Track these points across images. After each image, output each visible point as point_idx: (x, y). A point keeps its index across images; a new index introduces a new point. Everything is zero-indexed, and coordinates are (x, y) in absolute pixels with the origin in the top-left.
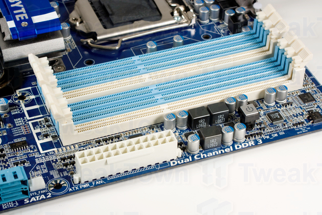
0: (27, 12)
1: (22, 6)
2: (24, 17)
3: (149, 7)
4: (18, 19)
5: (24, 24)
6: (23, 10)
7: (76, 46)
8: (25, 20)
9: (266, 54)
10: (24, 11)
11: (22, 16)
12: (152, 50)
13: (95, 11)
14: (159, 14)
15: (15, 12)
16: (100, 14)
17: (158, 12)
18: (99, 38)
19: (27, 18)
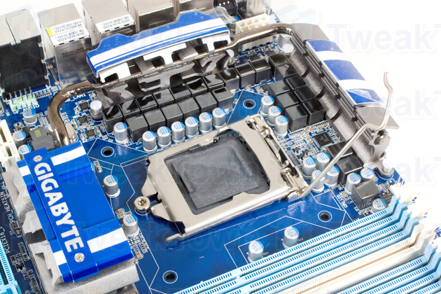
0: (81, 235)
1: (72, 222)
2: (78, 244)
4: (69, 250)
5: (79, 257)
6: (75, 231)
7: (148, 248)
8: (80, 250)
9: (413, 252)
10: (77, 234)
11: (73, 242)
12: (257, 258)
15: (64, 235)
19: (82, 245)
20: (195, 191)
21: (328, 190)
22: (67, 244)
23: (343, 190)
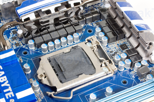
0: (13, 91)
1: (9, 85)
2: (11, 95)
3: (86, 63)
4: (7, 98)
5: (12, 101)
7: (44, 96)
8: (12, 98)
10: (11, 90)
12: (93, 101)
13: (53, 67)
14: (94, 68)
15: (5, 91)
16: (56, 70)
17: (93, 67)
18: (58, 90)
19: (13, 96)
20: (65, 70)
21: (126, 70)
22: (6, 95)
23: (133, 70)
